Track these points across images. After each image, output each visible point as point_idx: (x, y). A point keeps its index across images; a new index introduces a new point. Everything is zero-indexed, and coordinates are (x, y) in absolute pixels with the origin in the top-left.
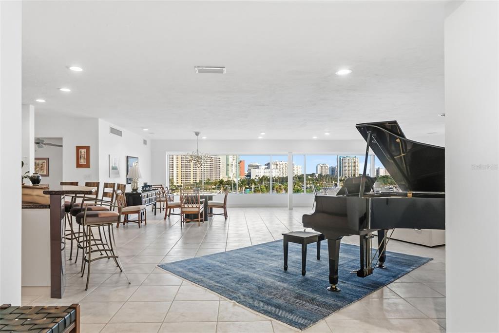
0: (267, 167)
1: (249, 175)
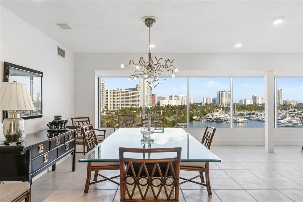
0: (170, 98)
1: (158, 104)
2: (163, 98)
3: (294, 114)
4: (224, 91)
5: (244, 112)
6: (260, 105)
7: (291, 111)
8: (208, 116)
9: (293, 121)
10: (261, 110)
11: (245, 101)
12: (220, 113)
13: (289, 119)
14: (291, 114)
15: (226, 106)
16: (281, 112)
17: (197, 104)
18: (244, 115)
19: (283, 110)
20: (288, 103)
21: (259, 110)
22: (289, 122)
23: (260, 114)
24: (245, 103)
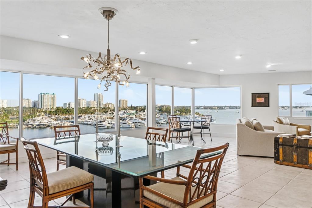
3: (113, 117)
4: (47, 93)
5: (68, 115)
6: (84, 109)
7: (110, 114)
8: (29, 122)
9: (112, 122)
10: (85, 113)
11: (69, 104)
12: (42, 118)
13: (109, 120)
14: (110, 116)
15: (49, 110)
16: (102, 115)
17: (12, 108)
18: (69, 119)
19: (104, 113)
20: (107, 107)
21: (83, 114)
22: (109, 124)
23: (85, 118)
24: (69, 106)
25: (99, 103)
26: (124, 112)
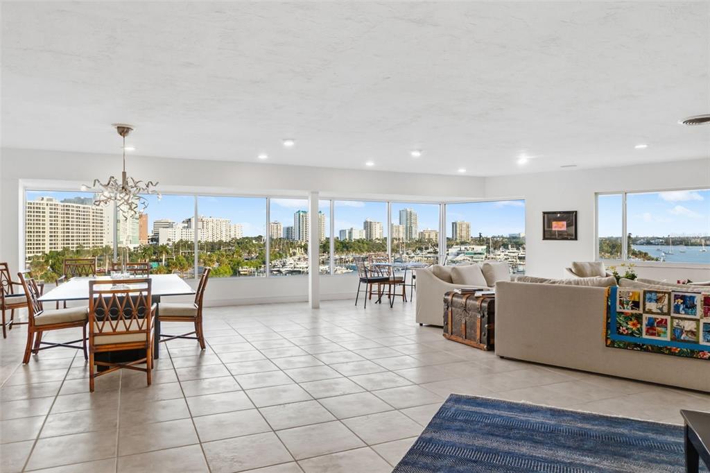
0: (186, 225)
1: (155, 239)
2: (169, 225)
5: (347, 254)
6: (378, 242)
7: (430, 253)
8: (274, 267)
11: (350, 233)
12: (299, 259)
16: (413, 255)
17: (250, 239)
18: (347, 262)
19: (418, 252)
20: (427, 237)
24: (350, 237)
25: (409, 230)
26: (460, 250)
